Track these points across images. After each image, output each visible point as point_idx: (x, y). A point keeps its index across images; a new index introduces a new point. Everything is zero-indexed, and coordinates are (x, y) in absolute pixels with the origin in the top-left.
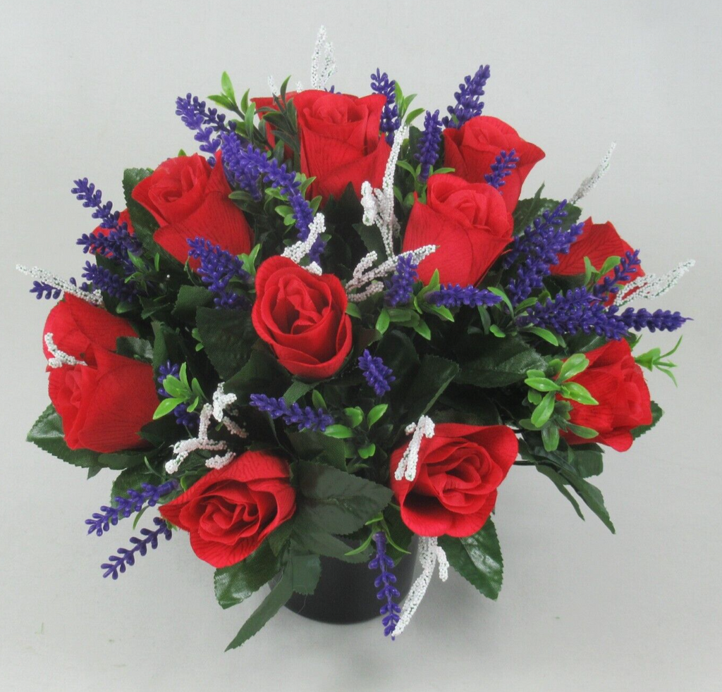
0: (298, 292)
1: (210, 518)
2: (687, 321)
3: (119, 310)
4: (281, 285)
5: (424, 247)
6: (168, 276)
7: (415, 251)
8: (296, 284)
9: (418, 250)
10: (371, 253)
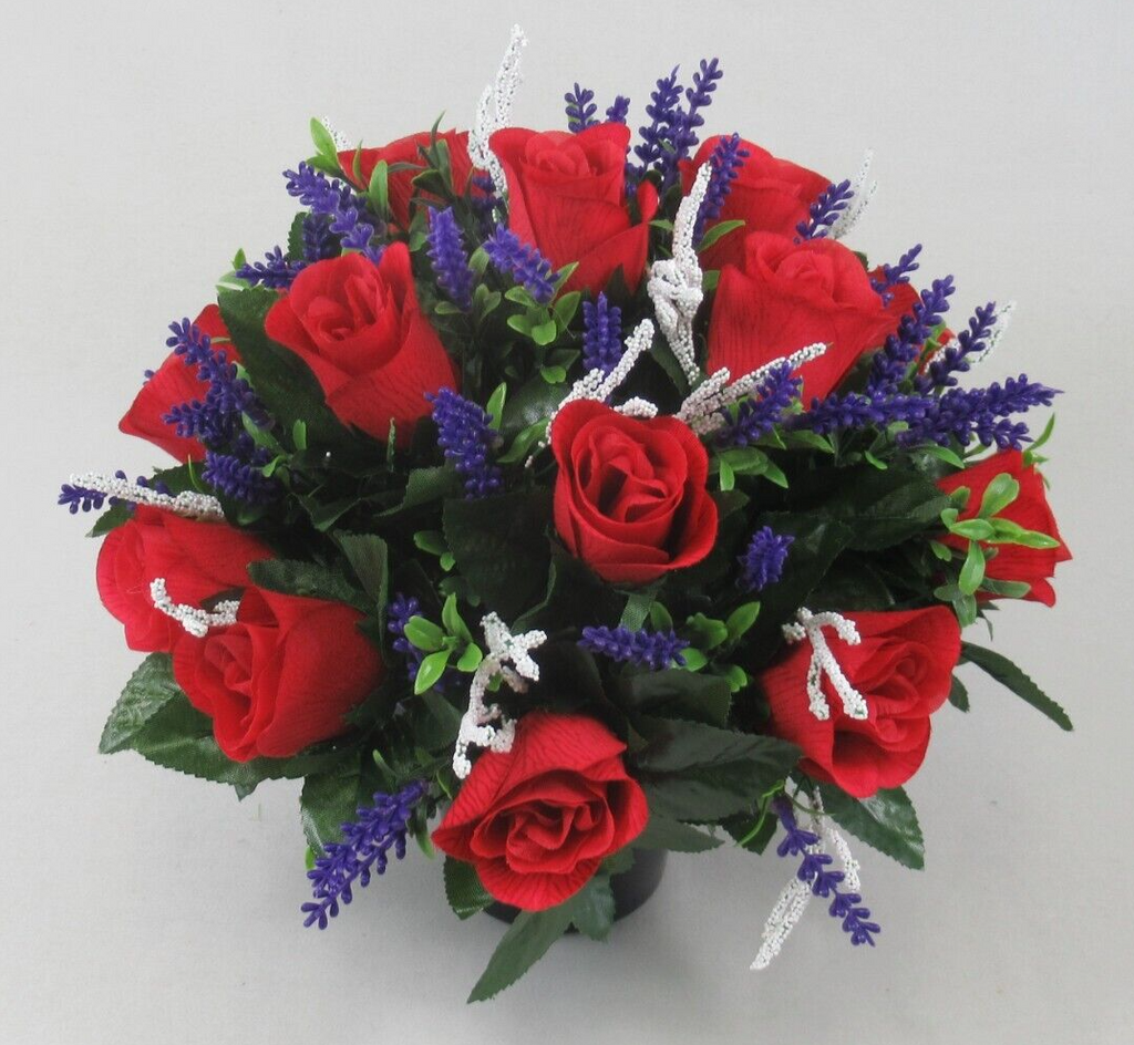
0: (623, 452)
1: (521, 836)
2: (1057, 395)
3: (244, 521)
4: (592, 445)
5: (806, 349)
6: (328, 454)
7: (792, 357)
8: (615, 440)
9: (796, 354)
10: (720, 372)
